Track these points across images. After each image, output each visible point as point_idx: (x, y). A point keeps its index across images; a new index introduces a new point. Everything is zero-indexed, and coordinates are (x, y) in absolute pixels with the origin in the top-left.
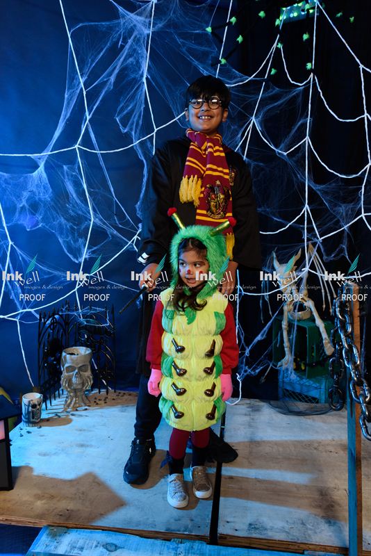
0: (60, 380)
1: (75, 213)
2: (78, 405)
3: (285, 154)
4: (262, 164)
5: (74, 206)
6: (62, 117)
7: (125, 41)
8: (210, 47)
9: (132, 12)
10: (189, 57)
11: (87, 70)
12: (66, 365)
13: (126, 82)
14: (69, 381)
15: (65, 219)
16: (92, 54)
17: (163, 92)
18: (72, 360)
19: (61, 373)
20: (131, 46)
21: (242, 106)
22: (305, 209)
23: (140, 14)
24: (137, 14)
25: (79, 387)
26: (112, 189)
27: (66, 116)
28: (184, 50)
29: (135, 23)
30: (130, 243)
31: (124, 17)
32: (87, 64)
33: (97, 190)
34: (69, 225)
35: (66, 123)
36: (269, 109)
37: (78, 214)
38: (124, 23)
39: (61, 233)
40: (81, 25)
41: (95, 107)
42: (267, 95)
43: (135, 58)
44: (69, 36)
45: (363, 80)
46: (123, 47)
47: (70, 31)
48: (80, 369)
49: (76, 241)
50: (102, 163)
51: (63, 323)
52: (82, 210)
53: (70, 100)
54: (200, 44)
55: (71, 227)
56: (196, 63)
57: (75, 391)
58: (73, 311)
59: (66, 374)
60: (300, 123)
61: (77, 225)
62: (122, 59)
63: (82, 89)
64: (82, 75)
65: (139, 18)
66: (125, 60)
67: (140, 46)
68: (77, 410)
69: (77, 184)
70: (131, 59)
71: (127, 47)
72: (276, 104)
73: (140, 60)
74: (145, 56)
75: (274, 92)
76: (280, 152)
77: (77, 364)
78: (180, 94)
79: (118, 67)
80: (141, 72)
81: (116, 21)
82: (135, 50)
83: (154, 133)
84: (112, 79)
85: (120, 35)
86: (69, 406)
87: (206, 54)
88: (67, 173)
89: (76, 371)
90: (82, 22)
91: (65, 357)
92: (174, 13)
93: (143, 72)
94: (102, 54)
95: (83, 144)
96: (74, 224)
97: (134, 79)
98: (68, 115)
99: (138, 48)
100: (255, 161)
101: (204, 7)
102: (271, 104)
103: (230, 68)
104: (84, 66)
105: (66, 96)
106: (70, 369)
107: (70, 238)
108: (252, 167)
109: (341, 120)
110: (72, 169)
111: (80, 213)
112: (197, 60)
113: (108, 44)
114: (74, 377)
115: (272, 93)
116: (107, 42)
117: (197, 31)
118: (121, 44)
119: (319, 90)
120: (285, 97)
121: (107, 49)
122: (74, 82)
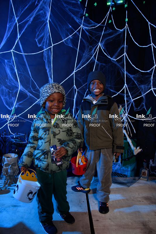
0: (2, 170)
1: (11, 84)
2: (11, 183)
3: (115, 60)
4: (104, 64)
5: (10, 81)
6: (5, 36)
7: (39, 2)
8: (79, 9)
10: (69, 13)
11: (19, 14)
12: (5, 163)
13: (39, 22)
14: (7, 171)
15: (5, 87)
16: (22, 7)
17: (57, 28)
18: (8, 160)
19: (2, 167)
20: (41, 5)
21: (95, 37)
22: (125, 86)
25: (12, 174)
26: (30, 73)
27: (7, 36)
30: (38, 100)
32: (19, 12)
33: (22, 73)
34: (7, 90)
35: (7, 39)
36: (108, 39)
37: (12, 85)
39: (3, 94)
41: (22, 32)
42: (106, 33)
43: (44, 11)
45: (150, 29)
46: (37, 5)
48: (12, 165)
49: (10, 98)
50: (25, 60)
51: (3, 142)
52: (14, 83)
53: (10, 28)
54: (75, 8)
55: (9, 91)
56: (73, 16)
57: (10, 176)
58: (8, 135)
59: (5, 168)
60: (122, 47)
61: (12, 90)
62: (37, 11)
63: (16, 23)
64: (17, 17)
66: (38, 11)
67: (46, 5)
68: (11, 186)
69: (12, 70)
70: (41, 11)
71: (40, 5)
72: (110, 37)
73: (46, 12)
74: (48, 11)
75: (110, 31)
76: (113, 59)
77: (11, 163)
78: (65, 29)
79: (34, 14)
80: (46, 18)
82: (43, 7)
83: (52, 47)
84: (32, 19)
86: (6, 184)
87: (78, 12)
88: (7, 63)
89: (10, 166)
91: (4, 159)
93: (47, 18)
94: (27, 7)
95: (15, 49)
96: (10, 90)
97: (43, 21)
98: (9, 35)
99: (45, 7)
100: (101, 62)
102: (108, 37)
103: (89, 19)
104: (17, 12)
105: (8, 26)
106: (7, 165)
107: (7, 97)
108: (100, 66)
109: (140, 46)
110: (9, 62)
111: (13, 84)
112: (74, 14)
113: (30, 3)
114: (9, 169)
115: (108, 32)
116: (30, 2)
117: (74, 2)
118: (37, 4)
119: (130, 33)
120: (115, 34)
121: (29, 5)
122: (13, 19)
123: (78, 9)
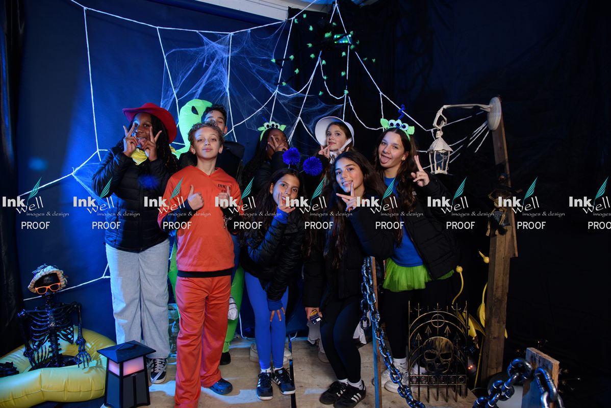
2: (175, 350)
7: (209, 64)
8: (273, 69)
9: (214, 41)
10: (258, 77)
11: (179, 85)
16: (182, 72)
20: (214, 67)
23: (220, 43)
24: (218, 43)
28: (254, 71)
29: (216, 49)
31: (207, 44)
32: (179, 80)
38: (208, 49)
40: (174, 50)
43: (219, 75)
44: (165, 57)
45: (382, 102)
46: (207, 68)
47: (165, 54)
54: (267, 67)
56: (263, 81)
62: (207, 76)
63: (175, 98)
64: (175, 88)
65: (219, 46)
66: (210, 77)
70: (215, 77)
71: (211, 67)
73: (223, 77)
75: (321, 106)
79: (204, 82)
80: (224, 86)
81: (201, 48)
82: (218, 71)
84: (200, 91)
85: (204, 58)
87: (271, 75)
89: (175, 322)
90: (175, 48)
92: (246, 43)
94: (190, 72)
97: (219, 91)
99: (220, 68)
101: (269, 39)
102: (320, 115)
104: (176, 81)
105: (162, 104)
112: (264, 79)
113: (195, 64)
114: (173, 327)
115: (320, 107)
116: (195, 62)
117: (264, 58)
118: (206, 66)
119: (351, 105)
120: (329, 111)
121: (194, 68)
122: (169, 92)
123: (271, 69)
